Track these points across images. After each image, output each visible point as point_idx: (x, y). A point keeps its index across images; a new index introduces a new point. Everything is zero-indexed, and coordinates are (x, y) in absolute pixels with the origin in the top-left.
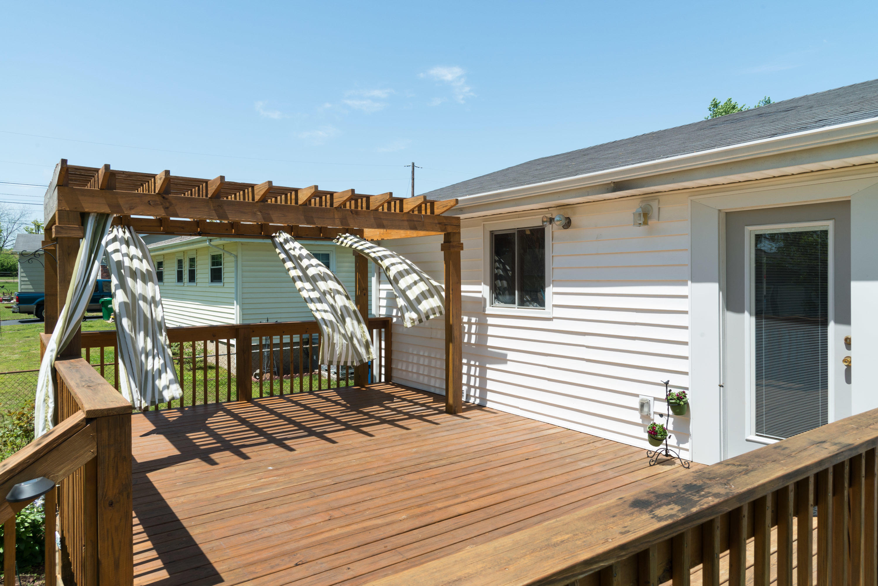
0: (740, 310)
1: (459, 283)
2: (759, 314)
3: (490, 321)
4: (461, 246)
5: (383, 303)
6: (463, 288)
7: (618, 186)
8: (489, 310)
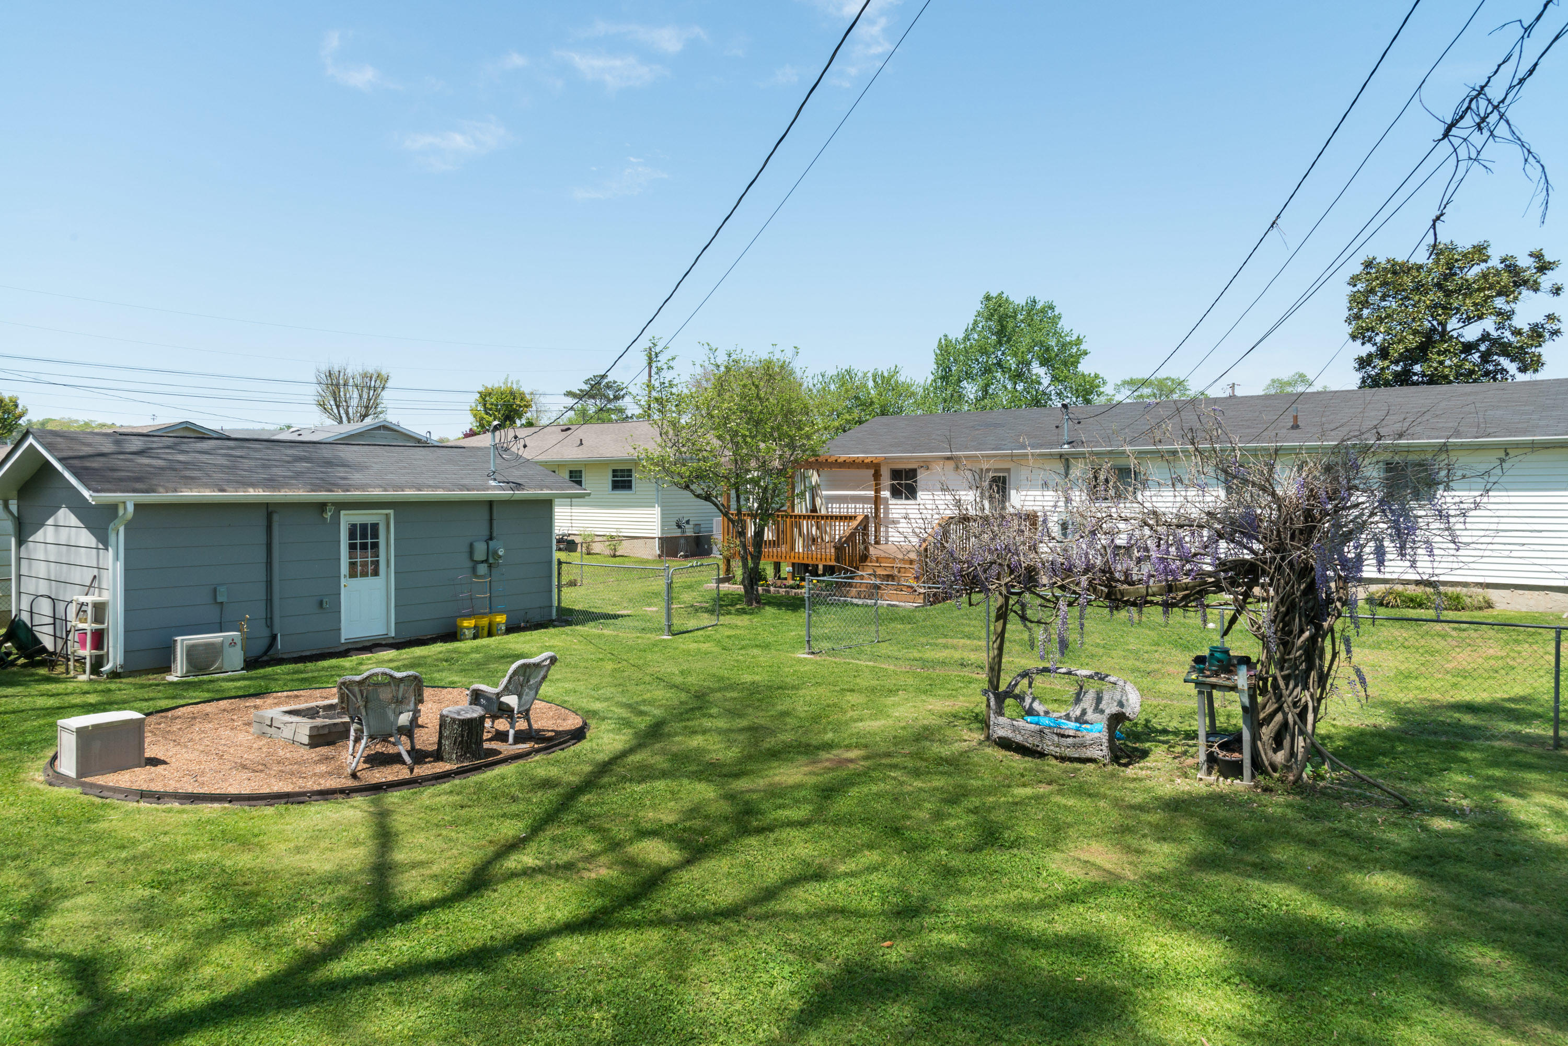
3: (891, 506)
4: (881, 475)
8: (890, 502)
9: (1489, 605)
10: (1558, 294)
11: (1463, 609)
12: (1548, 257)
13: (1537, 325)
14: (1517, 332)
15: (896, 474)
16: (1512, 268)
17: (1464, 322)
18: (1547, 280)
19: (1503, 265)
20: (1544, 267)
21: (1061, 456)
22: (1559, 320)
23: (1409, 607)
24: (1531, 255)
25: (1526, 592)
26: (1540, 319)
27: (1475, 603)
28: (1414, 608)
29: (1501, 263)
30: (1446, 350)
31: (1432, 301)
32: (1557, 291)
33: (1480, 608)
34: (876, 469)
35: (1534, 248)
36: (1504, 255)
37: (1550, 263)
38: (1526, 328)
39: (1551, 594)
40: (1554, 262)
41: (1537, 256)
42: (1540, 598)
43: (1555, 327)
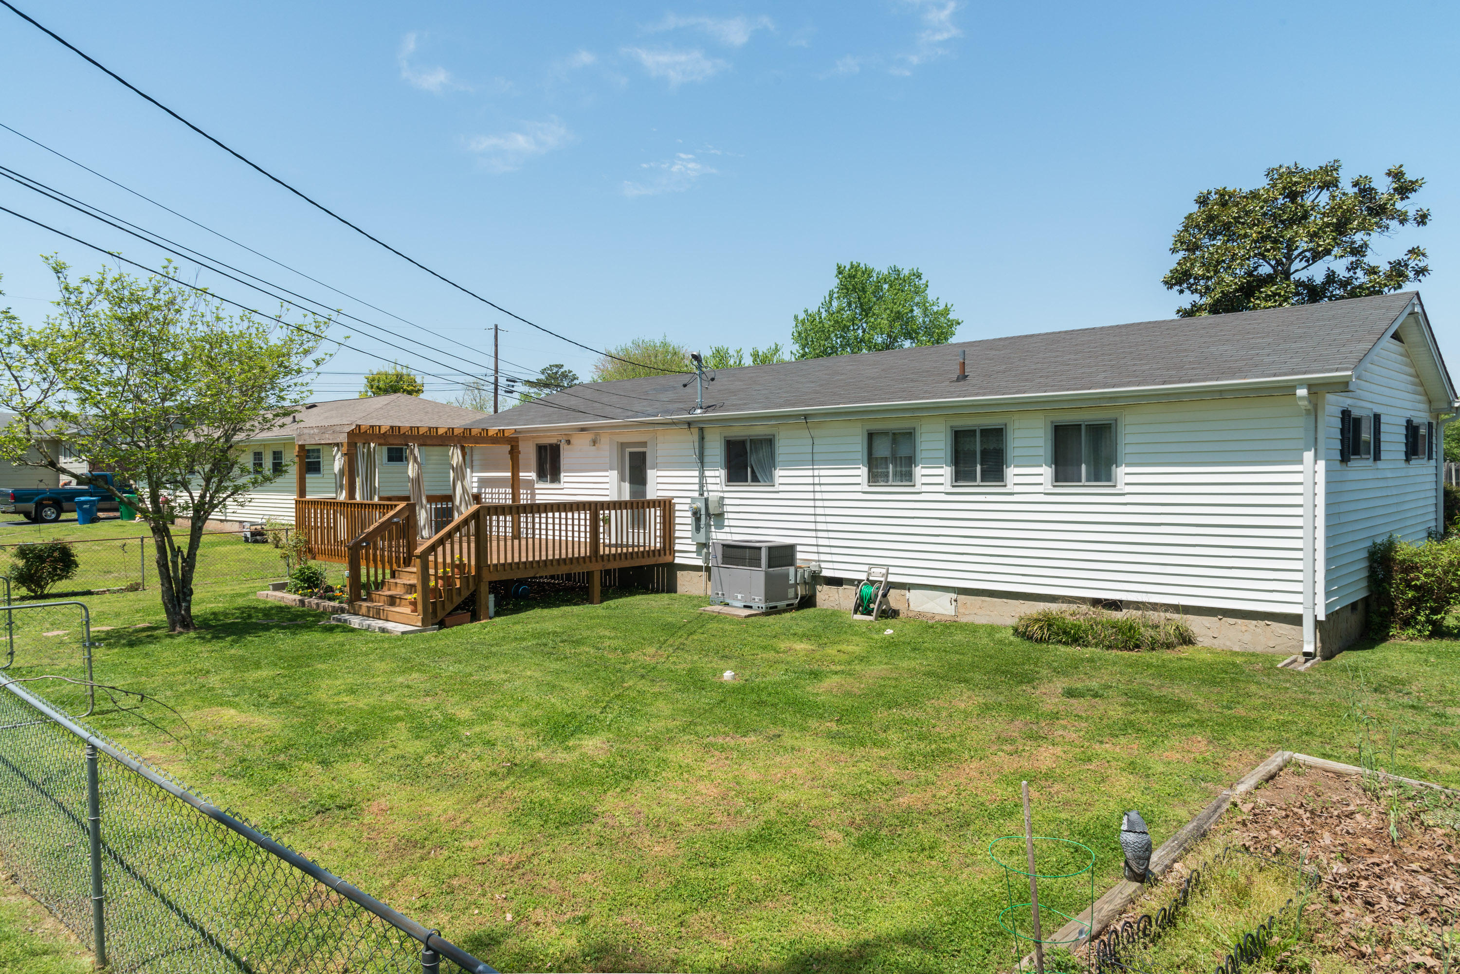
0: (625, 481)
1: (518, 472)
2: (630, 483)
3: (537, 491)
4: (519, 452)
5: (475, 485)
6: (521, 474)
7: (583, 429)
8: (536, 486)
9: (1186, 640)
10: (1424, 223)
11: (1137, 646)
12: (1409, 176)
13: (1399, 263)
14: (1372, 271)
15: (541, 450)
16: (1365, 191)
17: (1307, 261)
18: (1410, 206)
19: (1356, 190)
20: (1405, 189)
21: (689, 424)
22: (1423, 255)
23: (1060, 642)
24: (1389, 174)
25: (1239, 621)
26: (1400, 255)
27: (1162, 637)
28: (1066, 644)
29: (1354, 186)
30: (1275, 294)
31: (1260, 233)
32: (1422, 219)
33: (1169, 646)
34: (513, 443)
35: (1393, 166)
36: (1356, 177)
37: (1412, 182)
38: (1385, 267)
39: (1275, 625)
40: (1417, 181)
41: (1397, 175)
42: (1258, 630)
43: (1421, 264)
